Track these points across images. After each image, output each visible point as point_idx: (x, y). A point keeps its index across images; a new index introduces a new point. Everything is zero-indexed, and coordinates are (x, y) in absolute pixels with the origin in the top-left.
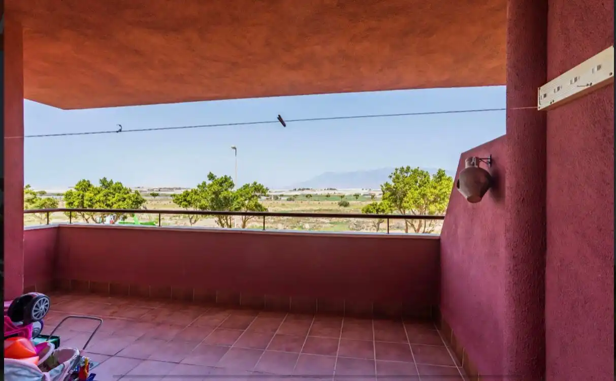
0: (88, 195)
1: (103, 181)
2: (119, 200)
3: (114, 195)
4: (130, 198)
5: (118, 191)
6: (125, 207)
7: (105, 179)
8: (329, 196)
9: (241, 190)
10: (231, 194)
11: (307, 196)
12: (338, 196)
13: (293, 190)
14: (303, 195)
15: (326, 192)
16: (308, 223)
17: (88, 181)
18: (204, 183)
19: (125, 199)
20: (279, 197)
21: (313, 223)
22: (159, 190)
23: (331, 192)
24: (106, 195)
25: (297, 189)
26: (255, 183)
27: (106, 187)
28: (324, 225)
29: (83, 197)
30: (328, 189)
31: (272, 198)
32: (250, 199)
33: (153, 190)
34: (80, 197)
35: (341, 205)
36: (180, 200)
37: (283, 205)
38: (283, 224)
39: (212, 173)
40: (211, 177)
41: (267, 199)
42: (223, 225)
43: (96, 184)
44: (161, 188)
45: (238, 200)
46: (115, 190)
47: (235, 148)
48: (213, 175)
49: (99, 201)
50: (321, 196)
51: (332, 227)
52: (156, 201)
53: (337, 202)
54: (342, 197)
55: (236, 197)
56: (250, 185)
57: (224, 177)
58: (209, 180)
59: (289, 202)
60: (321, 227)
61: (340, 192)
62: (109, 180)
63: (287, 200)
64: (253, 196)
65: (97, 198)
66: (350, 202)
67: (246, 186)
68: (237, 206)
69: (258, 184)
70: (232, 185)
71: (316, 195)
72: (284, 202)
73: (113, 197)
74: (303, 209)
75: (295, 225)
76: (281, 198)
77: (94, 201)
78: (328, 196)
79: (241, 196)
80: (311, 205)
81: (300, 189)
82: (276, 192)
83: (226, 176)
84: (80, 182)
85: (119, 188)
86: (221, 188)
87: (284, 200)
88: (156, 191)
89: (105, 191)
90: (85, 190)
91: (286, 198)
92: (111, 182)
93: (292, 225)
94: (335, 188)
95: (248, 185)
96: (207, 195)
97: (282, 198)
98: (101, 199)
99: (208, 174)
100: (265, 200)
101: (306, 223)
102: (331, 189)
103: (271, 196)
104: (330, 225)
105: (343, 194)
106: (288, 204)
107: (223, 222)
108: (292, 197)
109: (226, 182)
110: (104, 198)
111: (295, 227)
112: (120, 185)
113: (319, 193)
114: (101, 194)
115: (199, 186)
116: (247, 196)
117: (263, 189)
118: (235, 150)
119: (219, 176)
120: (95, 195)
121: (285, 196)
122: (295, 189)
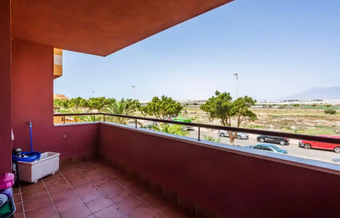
0: (157, 104)
1: (163, 97)
2: (170, 107)
3: (168, 104)
4: (175, 106)
5: (170, 102)
6: (172, 111)
7: (164, 96)
8: (316, 106)
9: (236, 101)
10: (229, 104)
11: (295, 106)
12: (324, 105)
13: (284, 101)
14: (292, 105)
15: (313, 103)
16: (295, 125)
17: (157, 97)
18: (213, 97)
19: (172, 106)
20: (272, 106)
21: (300, 125)
22: (199, 102)
23: (317, 103)
24: (164, 104)
25: (287, 101)
26: (246, 97)
27: (164, 100)
28: (309, 128)
29: (155, 105)
30: (315, 100)
31: (267, 107)
32: (242, 107)
33: (195, 102)
34: (154, 105)
35: (327, 112)
36: (204, 108)
37: (276, 111)
38: (273, 125)
39: (218, 91)
40: (217, 93)
41: (263, 107)
42: (224, 124)
43: (160, 99)
44: (199, 101)
45: (233, 108)
46: (168, 102)
47: (236, 74)
48: (218, 92)
49: (161, 107)
50: (308, 105)
51: (317, 130)
52: (196, 107)
53: (323, 110)
54: (328, 106)
55: (232, 106)
56: (243, 98)
57: (224, 93)
58: (216, 95)
59: (280, 110)
60: (307, 129)
61: (326, 103)
62: (165, 97)
63: (279, 108)
64: (244, 106)
65: (160, 106)
66: (337, 111)
67: (240, 99)
68: (233, 112)
69: (248, 97)
70: (230, 98)
71: (304, 105)
72: (276, 109)
73: (167, 106)
74: (291, 115)
75: (284, 126)
76: (273, 107)
77: (159, 107)
78: (314, 105)
79: (236, 105)
80: (298, 112)
81: (289, 101)
82: (271, 102)
83: (225, 92)
84: (154, 98)
85: (170, 101)
86: (222, 100)
87: (276, 108)
88: (197, 102)
89: (164, 102)
90: (155, 102)
91: (278, 107)
92: (167, 98)
93: (281, 126)
94: (323, 100)
95: (242, 98)
96: (214, 104)
97: (275, 107)
98: (162, 106)
99: (216, 91)
100: (261, 108)
101: (292, 125)
102: (317, 100)
103: (266, 105)
104: (315, 128)
105: (330, 104)
106: (279, 111)
107: (225, 122)
108: (283, 106)
109: (226, 96)
110: (163, 106)
111: (283, 127)
112: (170, 99)
113: (306, 103)
114: (162, 104)
115: (210, 99)
116: (240, 105)
117: (252, 101)
118: (236, 76)
119: (222, 92)
120: (160, 104)
121: (277, 105)
122: (286, 101)
